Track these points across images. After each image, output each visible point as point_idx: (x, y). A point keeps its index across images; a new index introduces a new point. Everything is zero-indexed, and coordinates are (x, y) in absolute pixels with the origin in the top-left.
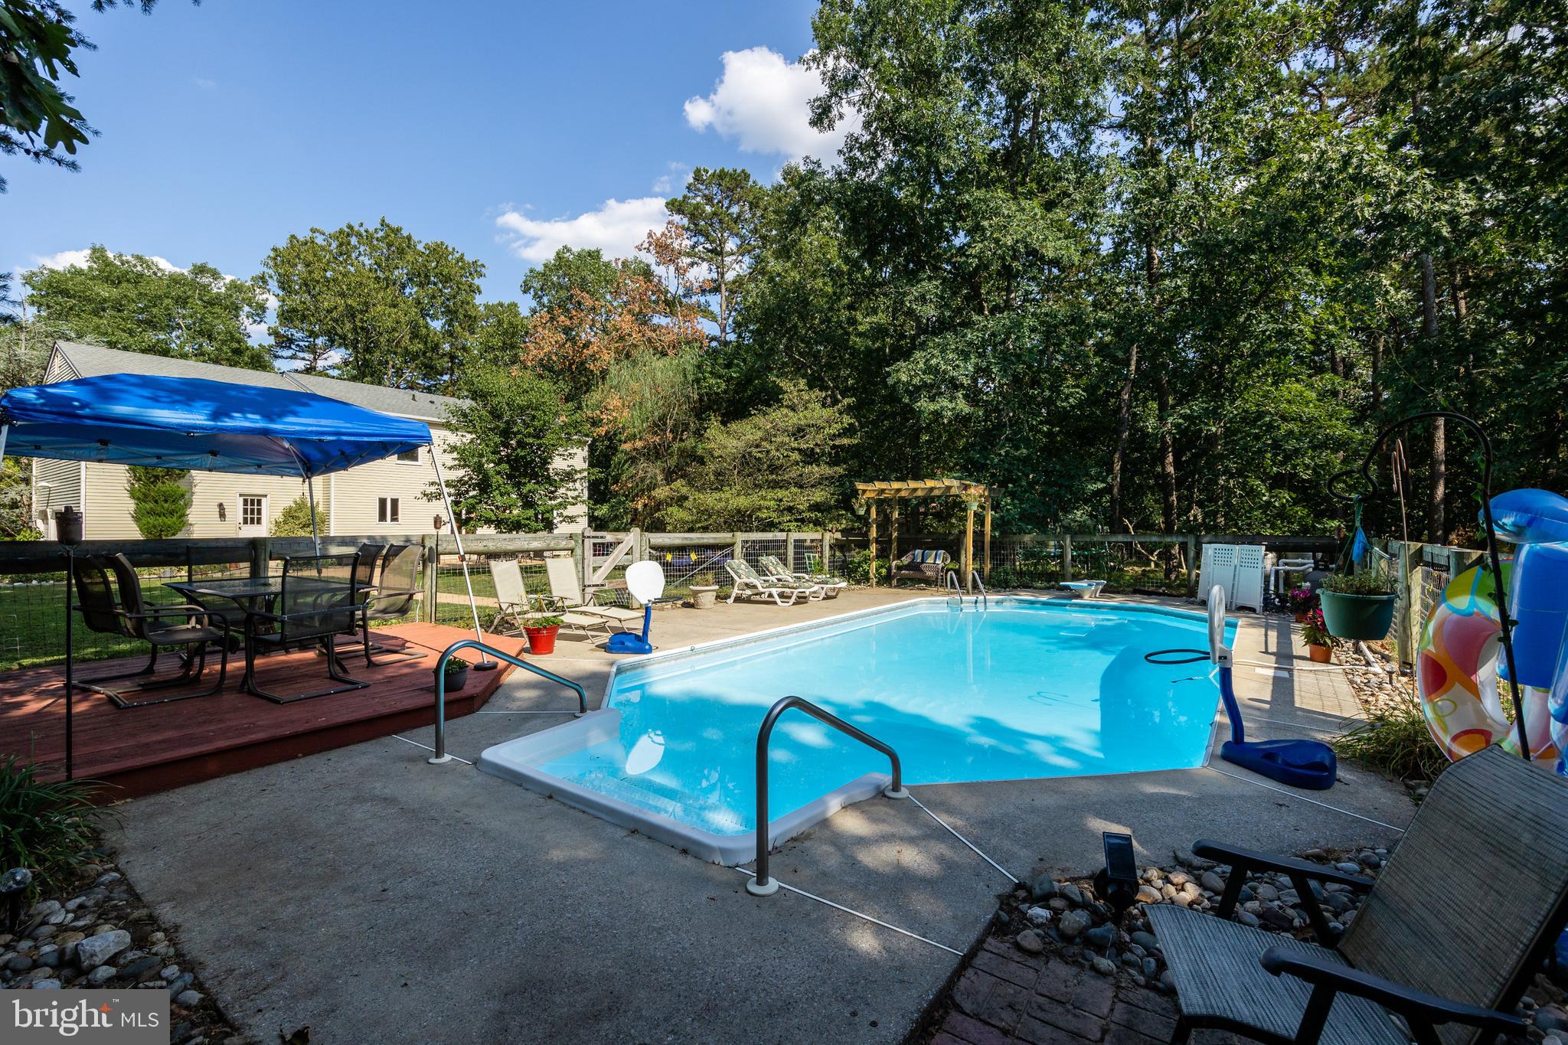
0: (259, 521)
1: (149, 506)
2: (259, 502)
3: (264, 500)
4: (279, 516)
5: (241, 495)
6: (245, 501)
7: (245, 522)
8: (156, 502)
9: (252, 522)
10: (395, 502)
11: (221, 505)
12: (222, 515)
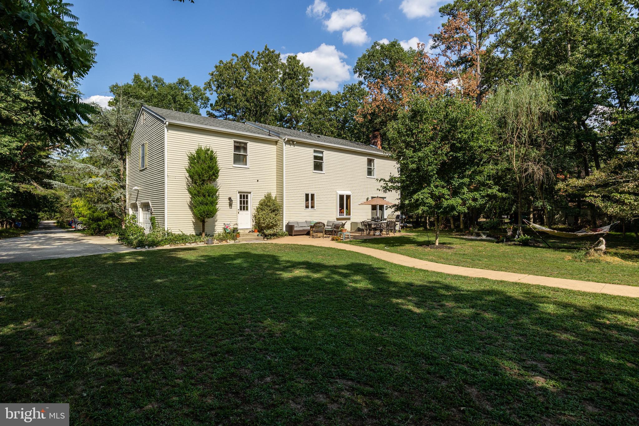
0: (247, 209)
1: (201, 199)
2: (247, 196)
3: (249, 195)
4: (257, 205)
5: (239, 192)
6: (241, 196)
7: (241, 209)
8: (204, 196)
9: (244, 209)
10: (313, 196)
11: (230, 199)
12: (231, 205)
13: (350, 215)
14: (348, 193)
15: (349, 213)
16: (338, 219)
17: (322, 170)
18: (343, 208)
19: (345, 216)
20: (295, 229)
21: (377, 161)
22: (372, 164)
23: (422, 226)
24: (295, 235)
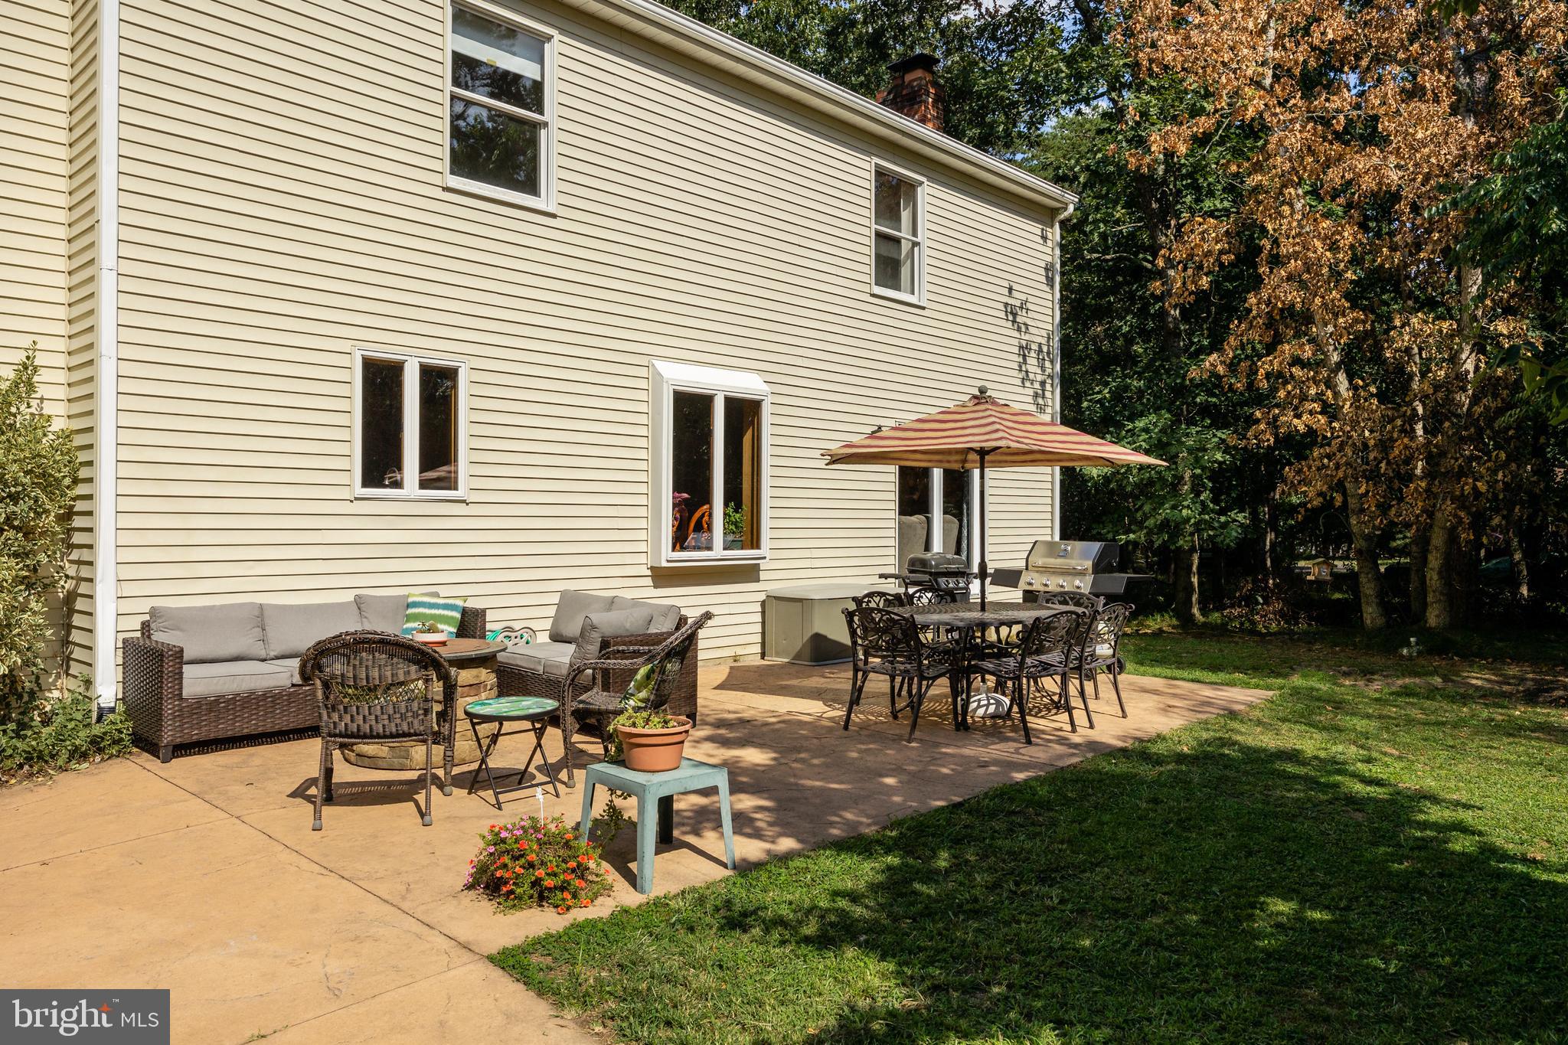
10: (440, 382)
13: (755, 543)
14: (747, 384)
15: (746, 533)
16: (663, 577)
17: (531, 186)
18: (704, 496)
19: (718, 551)
20: (197, 682)
21: (930, 195)
22: (905, 215)
23: (1162, 609)
24: (182, 749)
